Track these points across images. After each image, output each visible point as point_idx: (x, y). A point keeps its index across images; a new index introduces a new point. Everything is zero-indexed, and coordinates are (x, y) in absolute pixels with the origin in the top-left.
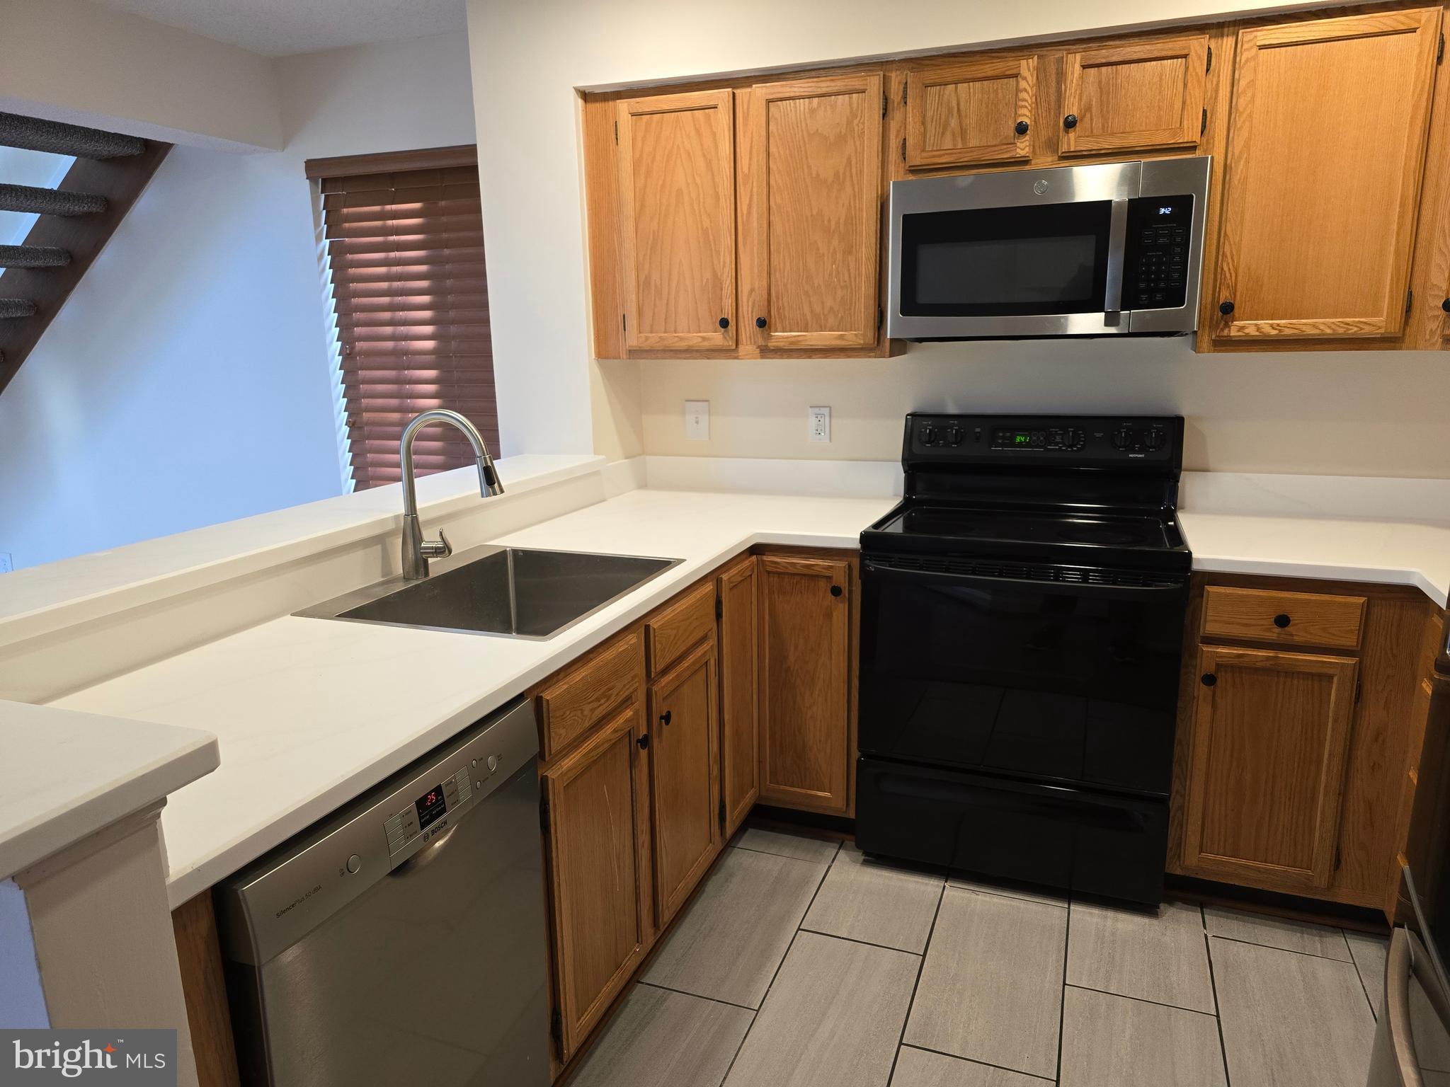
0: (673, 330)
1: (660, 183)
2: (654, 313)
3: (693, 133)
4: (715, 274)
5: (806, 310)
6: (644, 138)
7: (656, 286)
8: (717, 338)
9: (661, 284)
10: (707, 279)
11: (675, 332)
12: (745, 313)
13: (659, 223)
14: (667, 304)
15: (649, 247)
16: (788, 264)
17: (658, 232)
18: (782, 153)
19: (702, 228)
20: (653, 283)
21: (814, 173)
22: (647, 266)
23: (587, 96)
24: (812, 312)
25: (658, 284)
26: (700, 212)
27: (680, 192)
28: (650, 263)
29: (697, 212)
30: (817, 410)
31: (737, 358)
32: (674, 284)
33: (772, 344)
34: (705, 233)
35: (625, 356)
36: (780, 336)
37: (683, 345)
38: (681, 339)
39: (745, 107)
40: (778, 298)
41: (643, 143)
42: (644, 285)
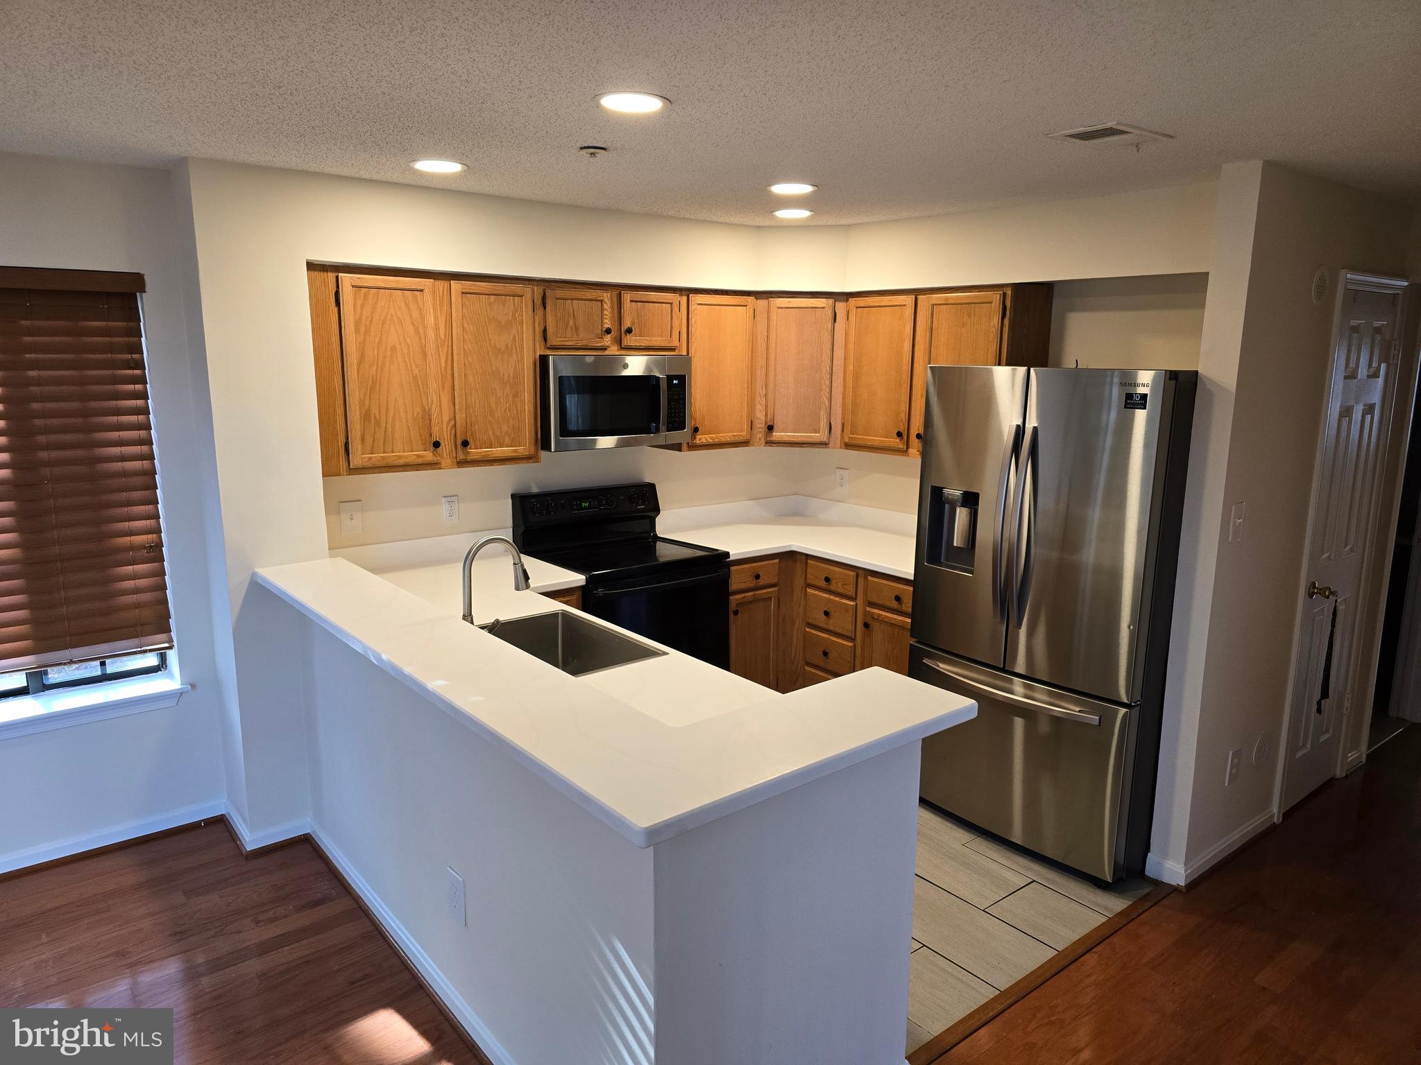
0: (390, 450)
1: (377, 340)
2: (374, 438)
3: (403, 306)
4: (424, 410)
5: (490, 433)
6: (363, 306)
7: (375, 417)
8: (429, 456)
9: (380, 416)
10: (418, 413)
11: (393, 452)
12: (445, 436)
13: (377, 370)
14: (385, 431)
15: (369, 387)
16: (477, 402)
17: (376, 376)
18: (471, 328)
19: (412, 374)
20: (373, 417)
21: (493, 344)
22: (367, 402)
23: (312, 266)
24: (494, 434)
25: (377, 415)
26: (411, 364)
27: (394, 348)
28: (370, 400)
29: (408, 364)
30: (449, 499)
31: (440, 469)
32: (391, 415)
33: (469, 458)
34: (415, 378)
35: (345, 473)
36: (474, 452)
37: (401, 462)
38: (400, 457)
39: (441, 293)
40: (471, 426)
41: (362, 309)
42: (366, 417)
